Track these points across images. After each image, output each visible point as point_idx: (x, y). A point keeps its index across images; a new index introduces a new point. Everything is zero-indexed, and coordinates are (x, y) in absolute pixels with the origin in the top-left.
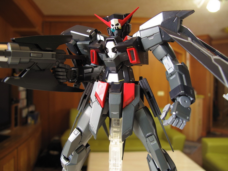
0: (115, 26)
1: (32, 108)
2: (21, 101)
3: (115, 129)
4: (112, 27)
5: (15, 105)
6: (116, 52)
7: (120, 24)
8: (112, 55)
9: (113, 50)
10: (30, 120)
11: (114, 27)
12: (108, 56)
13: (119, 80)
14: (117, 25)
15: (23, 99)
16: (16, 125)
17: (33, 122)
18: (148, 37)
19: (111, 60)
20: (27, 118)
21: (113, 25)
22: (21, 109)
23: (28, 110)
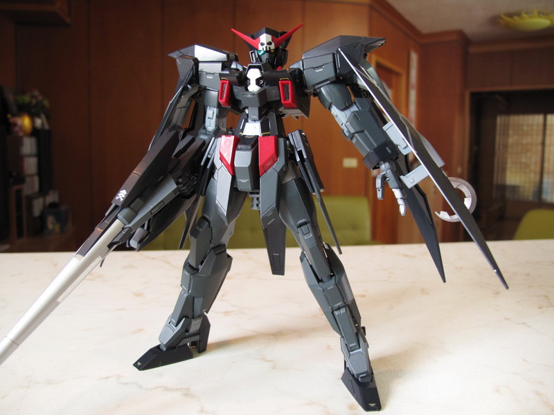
0: (266, 45)
1: (52, 198)
2: (28, 180)
4: (260, 48)
5: (16, 188)
6: (261, 86)
7: (273, 44)
9: (258, 82)
10: (51, 223)
11: (264, 47)
13: (262, 132)
14: (269, 43)
15: (32, 176)
17: (57, 228)
18: (314, 68)
19: (254, 94)
20: (42, 218)
21: (262, 44)
22: (30, 199)
23: (45, 201)
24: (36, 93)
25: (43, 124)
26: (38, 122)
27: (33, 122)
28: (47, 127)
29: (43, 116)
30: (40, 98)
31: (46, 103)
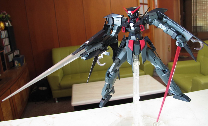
1: (17, 53)
2: (5, 48)
3: (136, 60)
5: (1, 51)
8: (132, 29)
9: (133, 26)
10: (16, 64)
12: (131, 29)
13: (136, 39)
15: (7, 45)
16: (5, 69)
20: (13, 61)
22: (7, 55)
23: (13, 54)
24: (5, 12)
25: (9, 24)
26: (7, 24)
27: (5, 25)
28: (11, 25)
29: (9, 21)
30: (6, 14)
31: (9, 16)
